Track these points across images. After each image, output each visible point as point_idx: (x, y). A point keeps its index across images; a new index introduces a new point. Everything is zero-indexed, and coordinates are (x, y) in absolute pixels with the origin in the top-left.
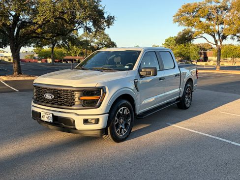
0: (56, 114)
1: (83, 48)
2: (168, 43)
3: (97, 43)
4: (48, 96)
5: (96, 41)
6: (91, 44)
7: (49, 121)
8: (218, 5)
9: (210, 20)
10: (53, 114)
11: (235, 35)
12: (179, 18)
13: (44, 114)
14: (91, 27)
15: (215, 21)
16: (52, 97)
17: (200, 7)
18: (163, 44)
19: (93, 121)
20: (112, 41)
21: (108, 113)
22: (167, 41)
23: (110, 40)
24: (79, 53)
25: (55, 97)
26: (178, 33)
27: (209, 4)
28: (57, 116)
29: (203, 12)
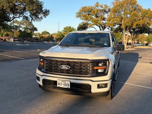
0: (73, 81)
1: (8, 31)
2: (65, 30)
3: (24, 28)
4: (64, 67)
5: (23, 26)
6: (20, 28)
7: (67, 87)
8: (102, 8)
9: (97, 18)
10: (70, 81)
11: (110, 27)
12: (79, 15)
13: (61, 82)
14: (29, 17)
15: (100, 18)
16: (68, 68)
17: (92, 9)
18: (62, 31)
19: (103, 86)
20: (35, 27)
21: (111, 79)
22: (65, 29)
23: (34, 26)
24: (5, 34)
25: (71, 68)
26: (79, 24)
27: (97, 8)
28: (74, 83)
29: (94, 12)
